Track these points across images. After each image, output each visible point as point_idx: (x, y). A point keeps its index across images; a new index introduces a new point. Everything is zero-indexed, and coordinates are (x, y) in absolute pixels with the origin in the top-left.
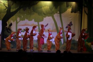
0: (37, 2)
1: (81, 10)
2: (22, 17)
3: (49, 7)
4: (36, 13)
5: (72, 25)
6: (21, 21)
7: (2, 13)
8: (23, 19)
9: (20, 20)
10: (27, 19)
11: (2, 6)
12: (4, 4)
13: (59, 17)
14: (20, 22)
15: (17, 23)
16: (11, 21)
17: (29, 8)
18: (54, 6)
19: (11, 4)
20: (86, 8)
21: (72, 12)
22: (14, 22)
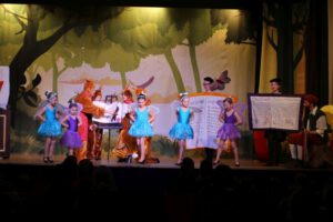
0: (120, 9)
1: (255, 34)
2: (73, 55)
3: (156, 27)
4: (116, 42)
5: (228, 80)
6: (70, 69)
7: (10, 45)
8: (76, 64)
9: (67, 66)
10: (88, 62)
11: (9, 21)
12: (16, 15)
13: (188, 54)
14: (66, 72)
15: (56, 74)
16: (36, 68)
17: (95, 30)
18: (172, 23)
19: (39, 16)
20: (271, 28)
21: (228, 41)
22: (46, 70)
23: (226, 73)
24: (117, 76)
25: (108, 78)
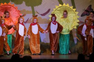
10: (12, 1)
23: (90, 6)
24: (29, 9)
25: (24, 10)
